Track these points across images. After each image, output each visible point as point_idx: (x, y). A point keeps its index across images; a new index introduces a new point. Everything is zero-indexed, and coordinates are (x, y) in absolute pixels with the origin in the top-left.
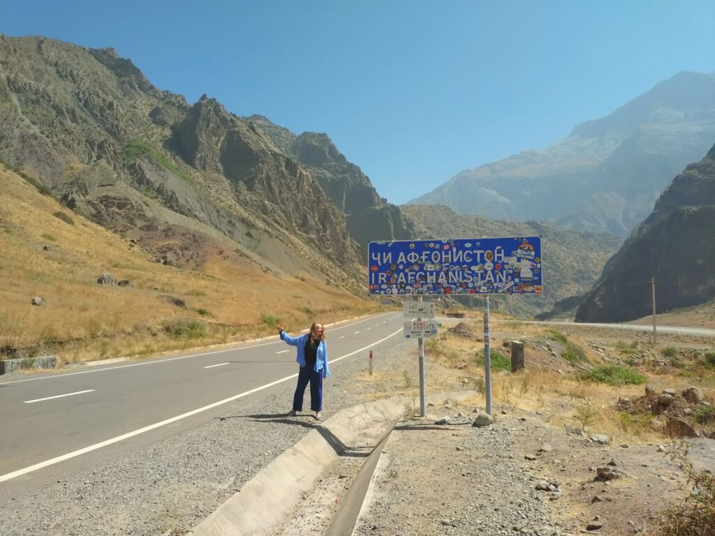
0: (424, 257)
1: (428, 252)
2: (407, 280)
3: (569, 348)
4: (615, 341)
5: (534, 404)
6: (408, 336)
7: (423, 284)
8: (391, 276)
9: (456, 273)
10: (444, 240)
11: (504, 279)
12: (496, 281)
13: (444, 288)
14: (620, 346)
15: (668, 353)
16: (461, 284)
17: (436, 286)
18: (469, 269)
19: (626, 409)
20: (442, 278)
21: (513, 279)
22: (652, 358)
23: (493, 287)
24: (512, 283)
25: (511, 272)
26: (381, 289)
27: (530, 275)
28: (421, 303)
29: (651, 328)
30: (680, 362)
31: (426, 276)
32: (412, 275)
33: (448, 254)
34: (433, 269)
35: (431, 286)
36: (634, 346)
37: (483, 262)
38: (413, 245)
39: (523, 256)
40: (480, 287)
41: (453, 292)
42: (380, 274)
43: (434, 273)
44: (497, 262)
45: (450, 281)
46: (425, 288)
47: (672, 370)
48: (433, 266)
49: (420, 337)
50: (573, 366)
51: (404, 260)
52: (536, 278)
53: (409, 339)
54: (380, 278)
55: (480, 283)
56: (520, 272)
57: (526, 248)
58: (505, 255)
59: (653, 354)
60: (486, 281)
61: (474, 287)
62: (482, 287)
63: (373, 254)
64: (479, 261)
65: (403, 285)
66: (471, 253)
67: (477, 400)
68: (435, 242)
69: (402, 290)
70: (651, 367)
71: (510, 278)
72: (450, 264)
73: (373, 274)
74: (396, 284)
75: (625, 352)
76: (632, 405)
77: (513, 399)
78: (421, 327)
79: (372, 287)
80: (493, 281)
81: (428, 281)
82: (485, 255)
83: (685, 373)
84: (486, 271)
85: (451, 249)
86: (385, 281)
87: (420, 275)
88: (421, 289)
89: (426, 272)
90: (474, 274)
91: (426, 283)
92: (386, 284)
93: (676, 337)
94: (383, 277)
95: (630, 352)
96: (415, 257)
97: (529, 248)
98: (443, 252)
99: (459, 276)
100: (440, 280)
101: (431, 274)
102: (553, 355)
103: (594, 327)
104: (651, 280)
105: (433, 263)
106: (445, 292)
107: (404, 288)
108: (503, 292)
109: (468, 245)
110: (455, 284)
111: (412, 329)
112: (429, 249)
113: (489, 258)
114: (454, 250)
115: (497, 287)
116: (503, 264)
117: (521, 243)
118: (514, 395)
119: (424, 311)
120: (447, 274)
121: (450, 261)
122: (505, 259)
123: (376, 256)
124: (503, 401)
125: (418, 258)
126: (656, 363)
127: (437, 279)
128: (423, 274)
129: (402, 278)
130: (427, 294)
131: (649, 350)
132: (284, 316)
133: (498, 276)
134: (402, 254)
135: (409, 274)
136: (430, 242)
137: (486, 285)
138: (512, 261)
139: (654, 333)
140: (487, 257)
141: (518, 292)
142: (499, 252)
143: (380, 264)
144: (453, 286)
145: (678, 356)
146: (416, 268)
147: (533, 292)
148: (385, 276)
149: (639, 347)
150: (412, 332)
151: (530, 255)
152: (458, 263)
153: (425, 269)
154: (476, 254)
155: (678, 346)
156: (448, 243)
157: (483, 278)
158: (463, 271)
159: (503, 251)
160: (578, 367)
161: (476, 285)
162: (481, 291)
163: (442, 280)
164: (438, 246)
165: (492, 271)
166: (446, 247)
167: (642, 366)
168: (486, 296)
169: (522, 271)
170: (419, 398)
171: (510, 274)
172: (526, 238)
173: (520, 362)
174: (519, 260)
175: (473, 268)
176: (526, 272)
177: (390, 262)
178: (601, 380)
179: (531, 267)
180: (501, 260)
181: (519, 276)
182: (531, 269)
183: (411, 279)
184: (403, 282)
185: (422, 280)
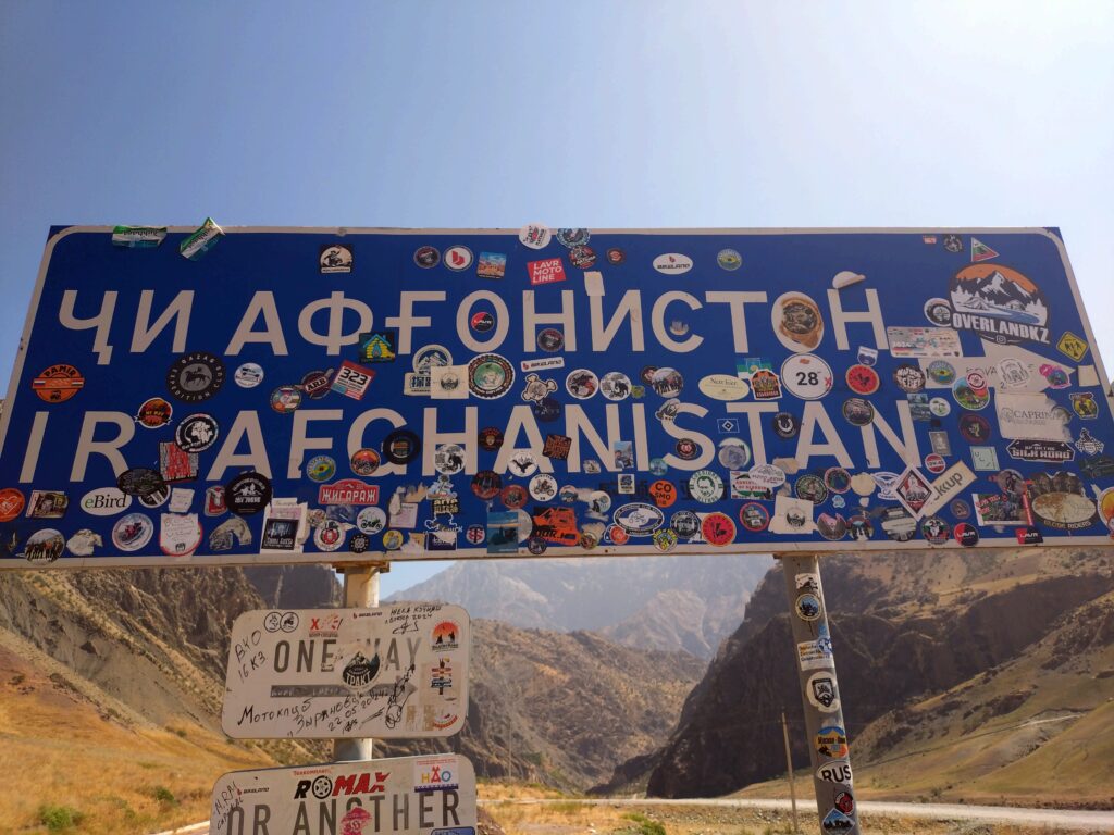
0: (405, 323)
1: (440, 296)
2: (278, 453)
7: (387, 486)
8: (167, 434)
9: (612, 413)
11: (909, 452)
13: (536, 509)
16: (644, 480)
17: (480, 498)
18: (691, 394)
20: (522, 442)
21: (960, 454)
23: (852, 498)
24: (964, 475)
25: (940, 407)
27: (1053, 428)
32: (314, 429)
33: (556, 308)
34: (462, 392)
35: (443, 493)
37: (771, 352)
38: (344, 255)
40: (767, 501)
41: (595, 531)
42: (92, 419)
43: (471, 414)
44: (851, 356)
45: (573, 465)
48: (462, 372)
51: (274, 336)
55: (763, 475)
56: (990, 414)
57: (996, 285)
60: (801, 461)
61: (727, 503)
62: (784, 504)
63: (70, 297)
64: (741, 344)
66: (695, 304)
68: (480, 243)
69: (235, 526)
71: (940, 442)
72: (572, 361)
73: (41, 419)
80: (845, 462)
81: (428, 470)
82: (777, 316)
84: (793, 407)
86: (120, 466)
87: (378, 435)
88: (373, 513)
90: (718, 420)
91: (415, 478)
94: (106, 436)
96: (351, 321)
97: (1007, 285)
98: (529, 297)
99: (627, 432)
100: (507, 460)
101: (451, 417)
104: (780, 718)
105: (462, 355)
106: (542, 535)
107: (253, 514)
108: (919, 533)
109: (674, 264)
110: (605, 481)
112: (436, 278)
113: (801, 332)
114: (594, 284)
115: (873, 497)
116: (887, 363)
117: (964, 259)
119: (386, 676)
120: (550, 417)
121: (570, 344)
122: (891, 340)
123: (87, 308)
125: (367, 324)
127: (488, 452)
128: (398, 421)
129: (243, 447)
133: (867, 432)
134: (264, 301)
135: (301, 419)
136: (444, 241)
137: (804, 484)
138: (935, 348)
139: (794, 813)
140: (788, 324)
141: (1009, 532)
142: (852, 300)
143: (105, 359)
144: (589, 496)
148: (126, 435)
151: (1030, 322)
152: (619, 356)
153: (408, 391)
154: (726, 308)
156: (557, 248)
157: (780, 446)
158: (653, 403)
161: (738, 488)
162: (778, 525)
163: (521, 458)
164: (495, 264)
165: (834, 402)
169: (1002, 402)
171: (936, 423)
172: (985, 236)
174: (972, 343)
175: (710, 386)
176: (1028, 413)
177: (179, 345)
179: (1045, 383)
180: (873, 345)
181: (991, 435)
182: (1048, 392)
183: (309, 455)
184: (250, 473)
185: (388, 457)
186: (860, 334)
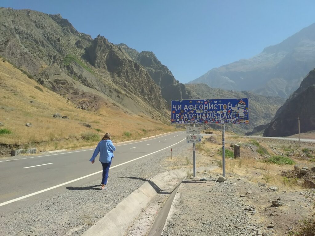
0: (196, 107)
1: (198, 105)
2: (188, 117)
3: (260, 148)
4: (281, 145)
5: (244, 173)
6: (188, 142)
7: (195, 119)
8: (181, 115)
9: (210, 114)
10: (205, 100)
11: (232, 117)
12: (228, 118)
13: (205, 121)
14: (283, 147)
15: (305, 151)
16: (212, 119)
17: (201, 120)
18: (216, 113)
19: (286, 175)
20: (204, 116)
21: (235, 117)
22: (298, 153)
23: (227, 120)
24: (235, 119)
26: (176, 121)
27: (243, 115)
28: (194, 127)
29: (297, 140)
30: (310, 155)
31: (196, 116)
33: (207, 106)
34: (200, 113)
35: (199, 120)
36: (290, 147)
37: (222, 109)
38: (191, 102)
39: (240, 107)
41: (209, 122)
42: (176, 114)
45: (207, 118)
46: (196, 121)
47: (307, 159)
48: (200, 111)
49: (194, 142)
50: (262, 156)
51: (187, 108)
52: (246, 117)
53: (188, 143)
54: (176, 116)
55: (221, 119)
56: (239, 114)
57: (242, 103)
58: (232, 107)
59: (299, 151)
60: (224, 118)
62: (222, 121)
63: (173, 106)
64: (220, 109)
65: (186, 120)
66: (217, 105)
67: (219, 170)
68: (201, 101)
69: (186, 122)
70: (297, 157)
72: (208, 110)
73: (173, 114)
74: (183, 119)
75: (286, 150)
76: (288, 174)
77: (235, 170)
78: (194, 138)
79: (172, 120)
80: (227, 118)
81: (198, 118)
82: (223, 106)
83: (312, 160)
84: (224, 114)
85: (208, 104)
87: (194, 115)
88: (194, 121)
89: (196, 114)
90: (218, 115)
92: (179, 119)
93: (309, 144)
94: (177, 116)
95: (288, 150)
96: (192, 107)
97: (243, 103)
98: (205, 105)
99: (211, 116)
102: (253, 151)
103: (272, 139)
104: (298, 118)
106: (205, 123)
107: (187, 121)
108: (231, 123)
109: (216, 102)
110: (210, 119)
111: (190, 139)
112: (198, 103)
113: (225, 108)
115: (228, 121)
117: (240, 101)
118: (235, 168)
119: (196, 131)
120: (206, 115)
122: (232, 108)
123: (175, 107)
124: (230, 171)
126: (299, 155)
127: (202, 117)
128: (195, 115)
129: (186, 116)
130: (197, 123)
131: (296, 149)
132: (133, 132)
133: (229, 116)
134: (186, 106)
135: (189, 114)
136: (198, 100)
137: (224, 120)
138: (235, 109)
139: (299, 142)
141: (238, 123)
142: (230, 105)
143: (176, 110)
144: (208, 120)
145: (310, 152)
146: (192, 112)
147: (245, 123)
148: (179, 115)
149: (292, 148)
150: (190, 140)
152: (211, 110)
153: (196, 112)
154: (219, 106)
155: (310, 148)
156: (207, 101)
157: (222, 117)
158: (213, 113)
159: (231, 104)
160: (264, 157)
161: (219, 120)
163: (204, 117)
164: (202, 102)
165: (227, 113)
166: (206, 103)
167: (293, 157)
168: (223, 125)
170: (193, 169)
171: (234, 115)
172: (242, 99)
173: (238, 154)
174: (238, 108)
175: (218, 112)
176: (242, 114)
177: (181, 109)
178: (274, 162)
179: (244, 112)
180: (230, 109)
181: (238, 116)
182: (244, 113)
183: (190, 117)
184: (186, 118)
185: (195, 117)
186: (230, 108)
